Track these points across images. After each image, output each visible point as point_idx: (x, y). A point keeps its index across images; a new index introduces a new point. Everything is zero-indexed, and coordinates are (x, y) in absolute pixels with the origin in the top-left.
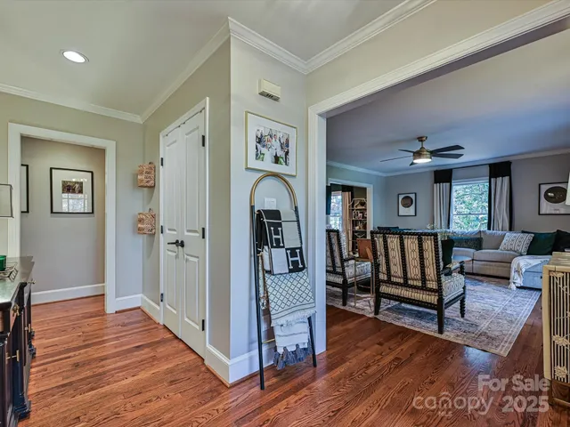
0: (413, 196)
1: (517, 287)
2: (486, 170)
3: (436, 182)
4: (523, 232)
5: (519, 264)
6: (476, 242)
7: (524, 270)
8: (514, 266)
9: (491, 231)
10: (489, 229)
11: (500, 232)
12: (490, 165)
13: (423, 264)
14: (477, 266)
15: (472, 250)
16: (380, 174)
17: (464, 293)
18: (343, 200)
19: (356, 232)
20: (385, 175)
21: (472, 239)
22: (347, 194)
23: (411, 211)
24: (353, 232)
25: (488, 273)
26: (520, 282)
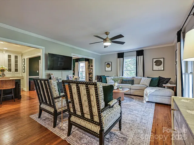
0: (110, 63)
1: (146, 102)
2: (135, 53)
3: (118, 58)
4: (148, 77)
5: (147, 92)
6: (132, 82)
7: (149, 94)
8: (145, 92)
9: (137, 77)
10: (136, 76)
11: (140, 77)
12: (137, 51)
13: (91, 105)
14: (132, 92)
15: (130, 85)
16: (98, 54)
17: (120, 117)
18: (85, 65)
19: (90, 78)
20: (100, 55)
21: (130, 80)
22: (87, 62)
23: (109, 69)
24: (89, 78)
25: (136, 94)
26: (147, 100)
